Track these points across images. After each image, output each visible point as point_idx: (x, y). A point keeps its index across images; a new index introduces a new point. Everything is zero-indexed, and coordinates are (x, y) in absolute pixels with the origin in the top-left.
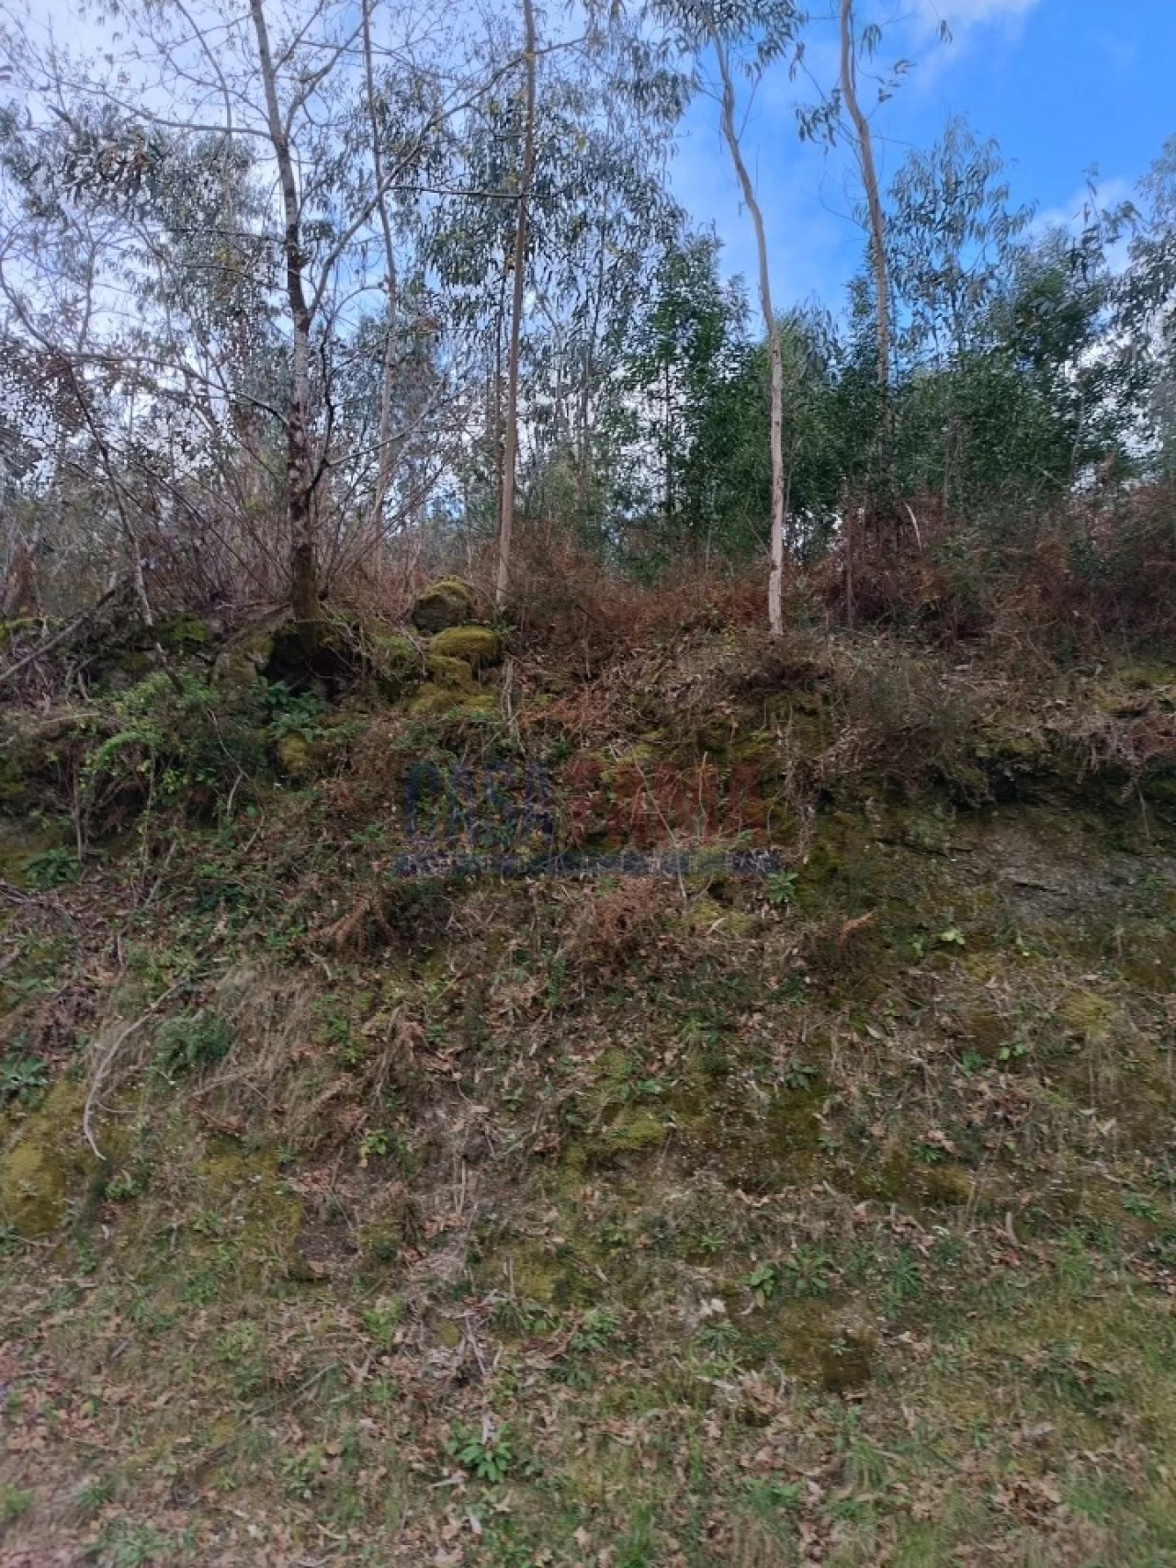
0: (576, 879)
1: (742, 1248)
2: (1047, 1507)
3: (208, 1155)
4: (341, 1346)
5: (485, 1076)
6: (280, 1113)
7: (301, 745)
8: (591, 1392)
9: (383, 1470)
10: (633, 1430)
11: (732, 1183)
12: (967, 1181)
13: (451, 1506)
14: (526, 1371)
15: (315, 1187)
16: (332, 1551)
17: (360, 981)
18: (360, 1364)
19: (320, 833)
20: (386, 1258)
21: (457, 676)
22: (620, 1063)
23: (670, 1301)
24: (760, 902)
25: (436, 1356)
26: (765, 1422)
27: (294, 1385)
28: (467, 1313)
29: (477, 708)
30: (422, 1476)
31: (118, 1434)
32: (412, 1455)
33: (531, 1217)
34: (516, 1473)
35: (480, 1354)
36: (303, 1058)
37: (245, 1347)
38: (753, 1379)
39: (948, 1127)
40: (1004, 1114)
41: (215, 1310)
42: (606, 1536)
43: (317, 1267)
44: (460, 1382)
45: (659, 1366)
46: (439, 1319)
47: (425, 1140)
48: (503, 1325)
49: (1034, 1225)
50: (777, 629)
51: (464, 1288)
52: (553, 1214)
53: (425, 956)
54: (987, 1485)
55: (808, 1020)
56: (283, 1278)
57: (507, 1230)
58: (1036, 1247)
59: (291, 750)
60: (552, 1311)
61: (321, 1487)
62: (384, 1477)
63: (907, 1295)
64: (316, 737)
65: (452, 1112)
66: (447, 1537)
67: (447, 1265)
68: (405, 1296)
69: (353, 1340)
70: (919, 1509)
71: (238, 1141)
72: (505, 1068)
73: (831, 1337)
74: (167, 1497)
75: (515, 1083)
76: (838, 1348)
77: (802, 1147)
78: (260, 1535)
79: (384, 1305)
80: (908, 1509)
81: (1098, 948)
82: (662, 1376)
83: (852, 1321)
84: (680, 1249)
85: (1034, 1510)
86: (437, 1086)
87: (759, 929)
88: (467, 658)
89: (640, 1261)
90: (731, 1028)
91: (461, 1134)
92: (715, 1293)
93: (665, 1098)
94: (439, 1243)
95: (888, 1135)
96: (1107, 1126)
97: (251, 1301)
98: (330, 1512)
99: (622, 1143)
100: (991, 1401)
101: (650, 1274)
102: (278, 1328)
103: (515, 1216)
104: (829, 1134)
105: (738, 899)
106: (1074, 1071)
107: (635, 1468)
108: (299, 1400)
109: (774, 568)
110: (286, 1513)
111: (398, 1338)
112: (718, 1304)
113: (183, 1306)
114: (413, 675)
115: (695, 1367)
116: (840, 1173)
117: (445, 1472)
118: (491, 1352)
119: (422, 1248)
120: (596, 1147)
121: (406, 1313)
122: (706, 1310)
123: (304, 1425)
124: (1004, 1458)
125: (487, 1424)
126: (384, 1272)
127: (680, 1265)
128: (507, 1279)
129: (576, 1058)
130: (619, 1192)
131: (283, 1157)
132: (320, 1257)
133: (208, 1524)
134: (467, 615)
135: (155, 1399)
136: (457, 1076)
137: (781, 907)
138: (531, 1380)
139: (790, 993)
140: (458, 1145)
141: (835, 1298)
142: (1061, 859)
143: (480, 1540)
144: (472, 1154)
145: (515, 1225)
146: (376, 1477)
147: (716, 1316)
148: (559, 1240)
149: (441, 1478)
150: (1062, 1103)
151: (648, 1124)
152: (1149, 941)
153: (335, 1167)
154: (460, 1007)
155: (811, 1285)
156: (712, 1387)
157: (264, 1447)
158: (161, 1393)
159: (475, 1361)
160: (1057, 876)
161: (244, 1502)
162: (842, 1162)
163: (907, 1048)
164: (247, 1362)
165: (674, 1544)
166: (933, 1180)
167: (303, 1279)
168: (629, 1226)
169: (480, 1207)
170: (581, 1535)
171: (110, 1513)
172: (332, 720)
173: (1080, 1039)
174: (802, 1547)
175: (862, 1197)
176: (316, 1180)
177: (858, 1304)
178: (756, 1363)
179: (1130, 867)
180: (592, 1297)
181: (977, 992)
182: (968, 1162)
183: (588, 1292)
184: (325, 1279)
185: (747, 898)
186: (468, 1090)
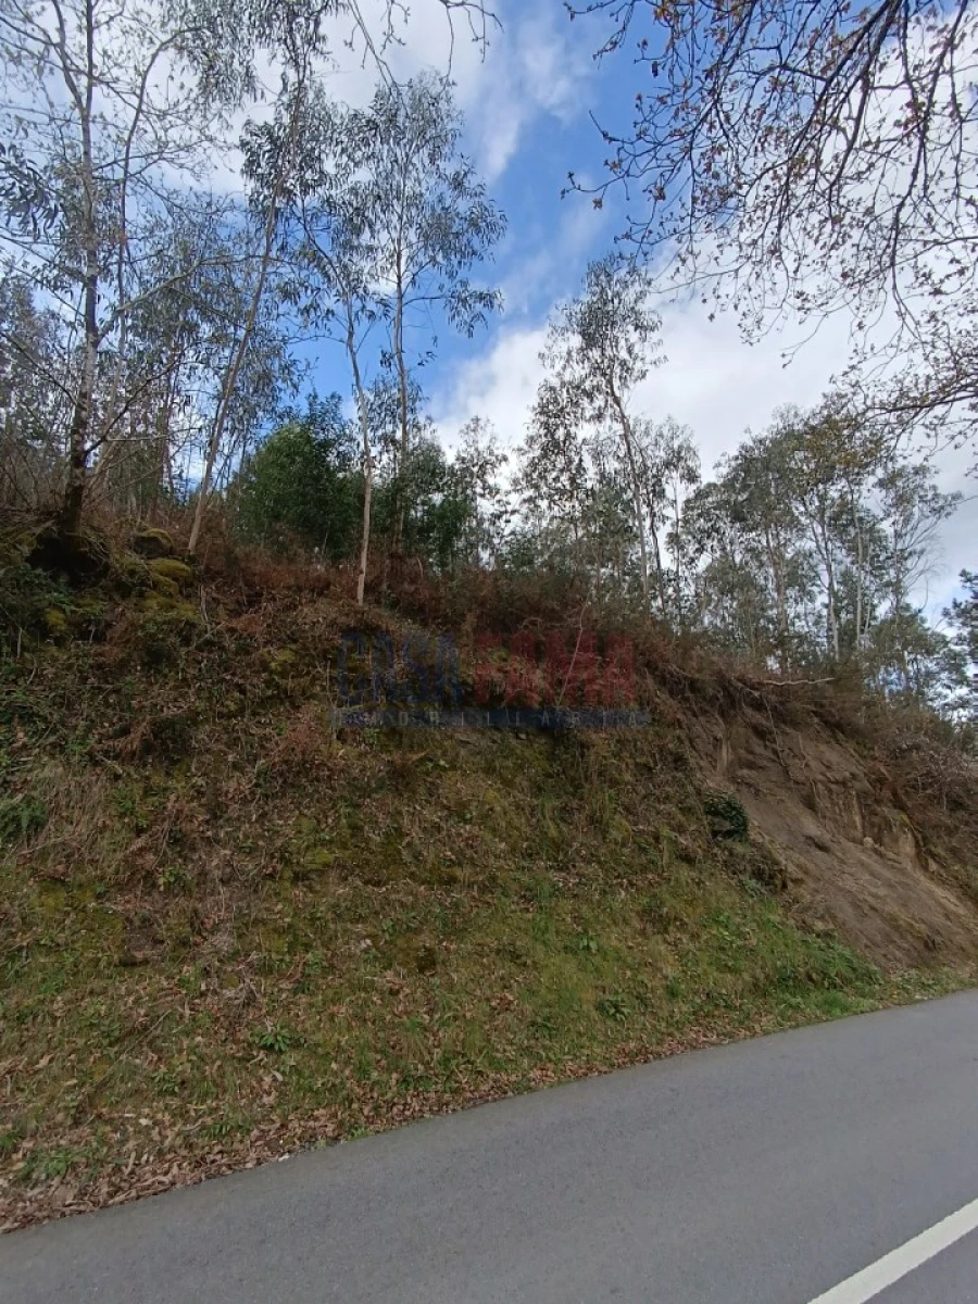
0: (259, 722)
1: (377, 913)
2: (511, 1002)
3: (41, 894)
4: (169, 998)
5: (227, 833)
6: (92, 862)
7: (62, 616)
8: (317, 995)
9: (218, 1063)
10: (343, 1010)
11: (366, 883)
12: (458, 872)
13: (261, 1071)
14: (280, 990)
15: (128, 906)
16: (201, 1116)
17: (136, 776)
18: (183, 1006)
19: (87, 678)
20: (184, 943)
21: (171, 590)
22: (306, 824)
23: (347, 943)
24: (359, 743)
25: (229, 993)
26: (398, 992)
27: (146, 1028)
28: (241, 967)
29: (186, 611)
30: (240, 1060)
31: (12, 1092)
32: (231, 1049)
33: (267, 909)
34: (296, 1045)
35: (254, 988)
36: (105, 826)
37: (103, 1013)
38: (389, 974)
39: (451, 850)
40: (470, 841)
41: (68, 994)
42: (347, 1063)
43: (139, 956)
44: (246, 1004)
45: (347, 976)
46: (225, 972)
47: (196, 872)
48: (265, 969)
49: (483, 889)
50: (360, 603)
51: (237, 953)
52: (280, 907)
53: (174, 762)
54: (488, 1000)
55: (392, 802)
56: (115, 966)
57: (256, 919)
58: (488, 897)
59: (54, 617)
60: (287, 958)
61: (183, 1083)
62: (219, 1067)
63: (445, 925)
64: (73, 612)
65: (209, 854)
66: (266, 1087)
67: (224, 941)
68: (201, 963)
69: (176, 994)
70: (468, 1015)
71: (63, 881)
72: (239, 828)
73: (418, 950)
74: (69, 1122)
75: (247, 837)
76: (421, 954)
77: (395, 862)
78: (150, 1123)
79: (188, 970)
80: (464, 1016)
81: (489, 770)
82: (349, 981)
83: (426, 940)
84: (346, 917)
85: (506, 1006)
86: (198, 841)
87: (361, 755)
88: (175, 579)
89: (332, 926)
90: (358, 806)
91: (217, 866)
92: (368, 936)
93: (331, 841)
94: (215, 929)
95: (429, 855)
96: (503, 846)
97: (97, 984)
98: (191, 1095)
99: (314, 866)
100: (482, 965)
101: (336, 931)
102: (121, 997)
103: (259, 910)
104: (406, 856)
105: (349, 740)
106: (490, 823)
107: (350, 1028)
108: (150, 1037)
109: (361, 572)
110: (161, 1104)
111: (203, 988)
112: (369, 941)
113: (42, 997)
114: (143, 584)
115: (365, 972)
116: (413, 873)
117: (255, 1053)
118: (258, 985)
119: (205, 934)
120: (297, 869)
121: (206, 973)
122: (363, 945)
123: (158, 1051)
124: (490, 987)
125: (268, 1023)
126: (183, 952)
127: (349, 926)
128: (259, 944)
129: (281, 822)
130: (311, 892)
131: (100, 889)
132: (140, 948)
133: (108, 1128)
134: (169, 553)
135: (37, 1063)
136: (209, 833)
137: (371, 745)
138: (284, 996)
139: (381, 788)
140: (217, 873)
141: (417, 931)
142: (475, 730)
143: (284, 1084)
144: (225, 877)
145: (260, 915)
146: (215, 1067)
147: (369, 947)
148: (287, 920)
149: (254, 1058)
150: (488, 836)
151: (325, 856)
152: (507, 767)
153: (139, 893)
154: (203, 794)
155: (408, 927)
156: (373, 981)
157: (134, 1071)
158: (42, 1057)
159: (252, 992)
160: (474, 738)
161: (129, 1107)
162: (413, 869)
163: (432, 815)
164: (107, 1022)
165: (379, 1057)
166: (448, 874)
167: (128, 964)
168: (322, 909)
169: (238, 907)
170: (334, 1066)
171: (27, 1144)
172: (81, 602)
173: (491, 809)
174: (430, 1043)
175: (423, 883)
176: (128, 902)
177: (427, 932)
178: (389, 966)
179: (497, 736)
180: (308, 947)
181: (454, 789)
182: (460, 865)
183: (305, 945)
184: (146, 962)
185: (355, 740)
186: (218, 841)
